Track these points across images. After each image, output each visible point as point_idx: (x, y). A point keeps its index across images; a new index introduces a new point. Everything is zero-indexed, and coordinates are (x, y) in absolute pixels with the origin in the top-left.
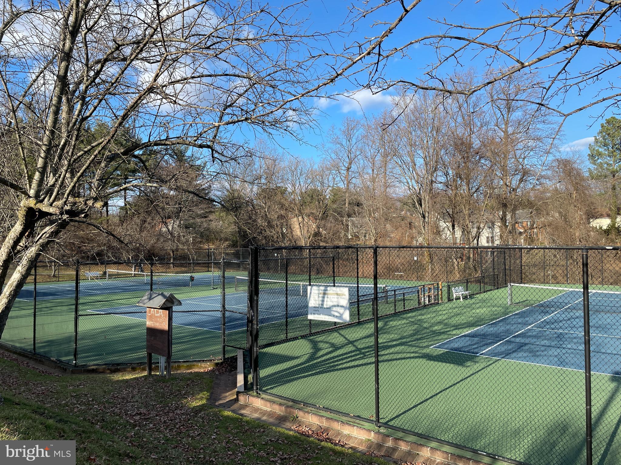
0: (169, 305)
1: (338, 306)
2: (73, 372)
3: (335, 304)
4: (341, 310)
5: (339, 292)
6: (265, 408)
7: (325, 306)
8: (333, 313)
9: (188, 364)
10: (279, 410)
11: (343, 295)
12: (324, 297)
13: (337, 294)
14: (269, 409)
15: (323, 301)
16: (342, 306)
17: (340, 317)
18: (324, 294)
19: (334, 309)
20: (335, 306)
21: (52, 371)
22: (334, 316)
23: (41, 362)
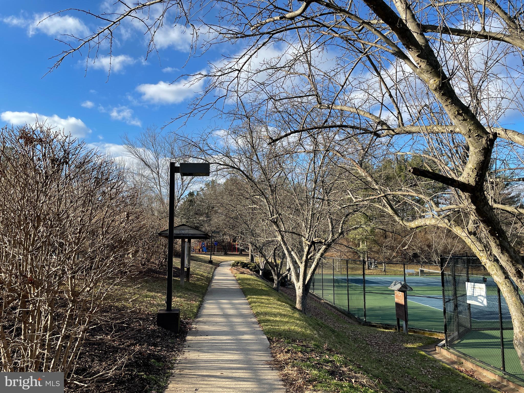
0: (404, 289)
1: (481, 296)
2: (364, 325)
3: (479, 294)
4: (482, 298)
5: (481, 287)
6: (448, 356)
7: (475, 296)
8: (479, 300)
9: (431, 332)
10: (454, 358)
11: (483, 289)
12: (474, 290)
13: (480, 288)
14: (450, 357)
15: (473, 292)
16: (483, 296)
17: (482, 303)
18: (474, 287)
19: (479, 297)
20: (479, 296)
21: (355, 323)
22: (479, 302)
23: (351, 318)
